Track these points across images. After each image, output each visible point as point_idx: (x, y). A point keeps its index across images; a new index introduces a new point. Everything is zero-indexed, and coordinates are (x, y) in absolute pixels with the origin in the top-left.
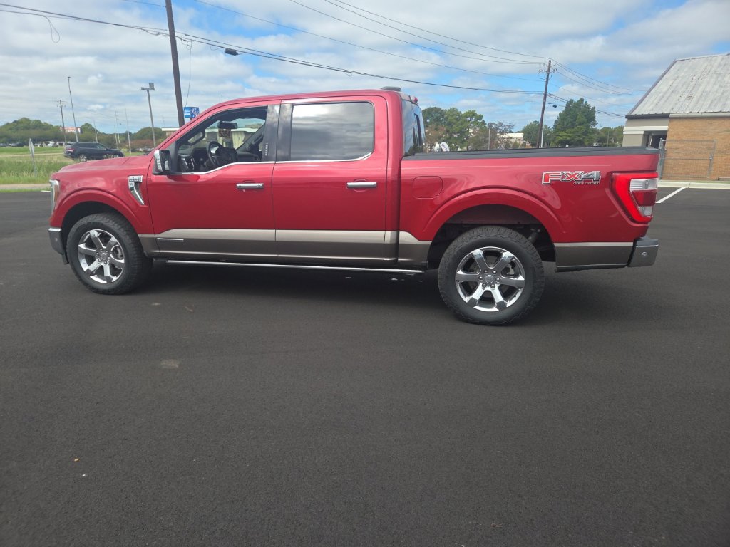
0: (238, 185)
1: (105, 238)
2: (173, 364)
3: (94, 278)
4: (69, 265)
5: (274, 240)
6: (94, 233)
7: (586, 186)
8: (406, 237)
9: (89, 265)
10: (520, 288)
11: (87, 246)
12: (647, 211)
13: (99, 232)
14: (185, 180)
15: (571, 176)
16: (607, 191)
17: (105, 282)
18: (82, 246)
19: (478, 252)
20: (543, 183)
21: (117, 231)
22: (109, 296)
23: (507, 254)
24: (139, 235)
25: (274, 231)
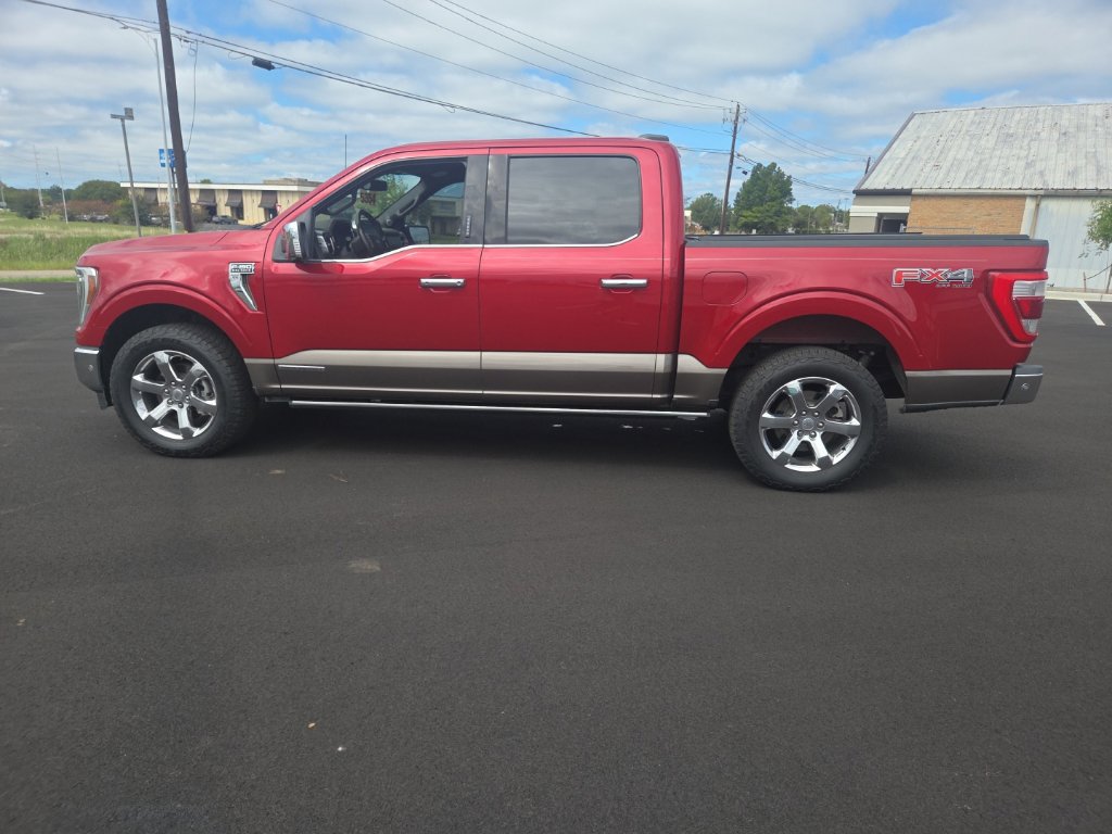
0: (423, 281)
1: (181, 365)
2: (369, 566)
3: (159, 430)
4: (112, 410)
5: (478, 367)
6: (162, 356)
7: (954, 290)
8: (688, 363)
9: (149, 411)
10: (853, 437)
11: (146, 377)
12: (1031, 326)
13: (170, 354)
14: (329, 273)
15: (933, 275)
16: (981, 296)
17: (180, 437)
18: (139, 378)
19: (794, 385)
20: (894, 284)
21: (206, 354)
22: (188, 461)
23: (836, 388)
24: (247, 361)
25: (478, 354)
